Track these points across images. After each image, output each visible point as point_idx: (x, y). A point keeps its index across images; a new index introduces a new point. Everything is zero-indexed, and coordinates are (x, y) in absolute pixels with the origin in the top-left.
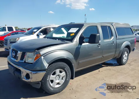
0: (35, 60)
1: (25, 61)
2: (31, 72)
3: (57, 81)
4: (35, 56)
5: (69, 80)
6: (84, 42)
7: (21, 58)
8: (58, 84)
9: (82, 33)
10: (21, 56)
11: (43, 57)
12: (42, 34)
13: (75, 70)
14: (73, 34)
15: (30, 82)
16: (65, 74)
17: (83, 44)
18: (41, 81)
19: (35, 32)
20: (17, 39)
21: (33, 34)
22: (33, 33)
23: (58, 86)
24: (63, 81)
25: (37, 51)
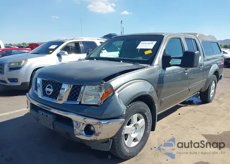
0: (102, 99)
1: (80, 102)
2: (97, 121)
3: (134, 136)
4: (103, 92)
5: (149, 132)
6: (170, 66)
7: (69, 96)
8: (135, 140)
9: (165, 50)
10: (70, 93)
11: (118, 92)
12: (66, 53)
13: (158, 113)
14: (150, 52)
15: (95, 141)
16: (144, 123)
17: (168, 69)
18: (112, 138)
19: (53, 50)
20: (24, 61)
21: (51, 53)
22: (51, 51)
23: (134, 144)
24: (142, 135)
25: (104, 82)
